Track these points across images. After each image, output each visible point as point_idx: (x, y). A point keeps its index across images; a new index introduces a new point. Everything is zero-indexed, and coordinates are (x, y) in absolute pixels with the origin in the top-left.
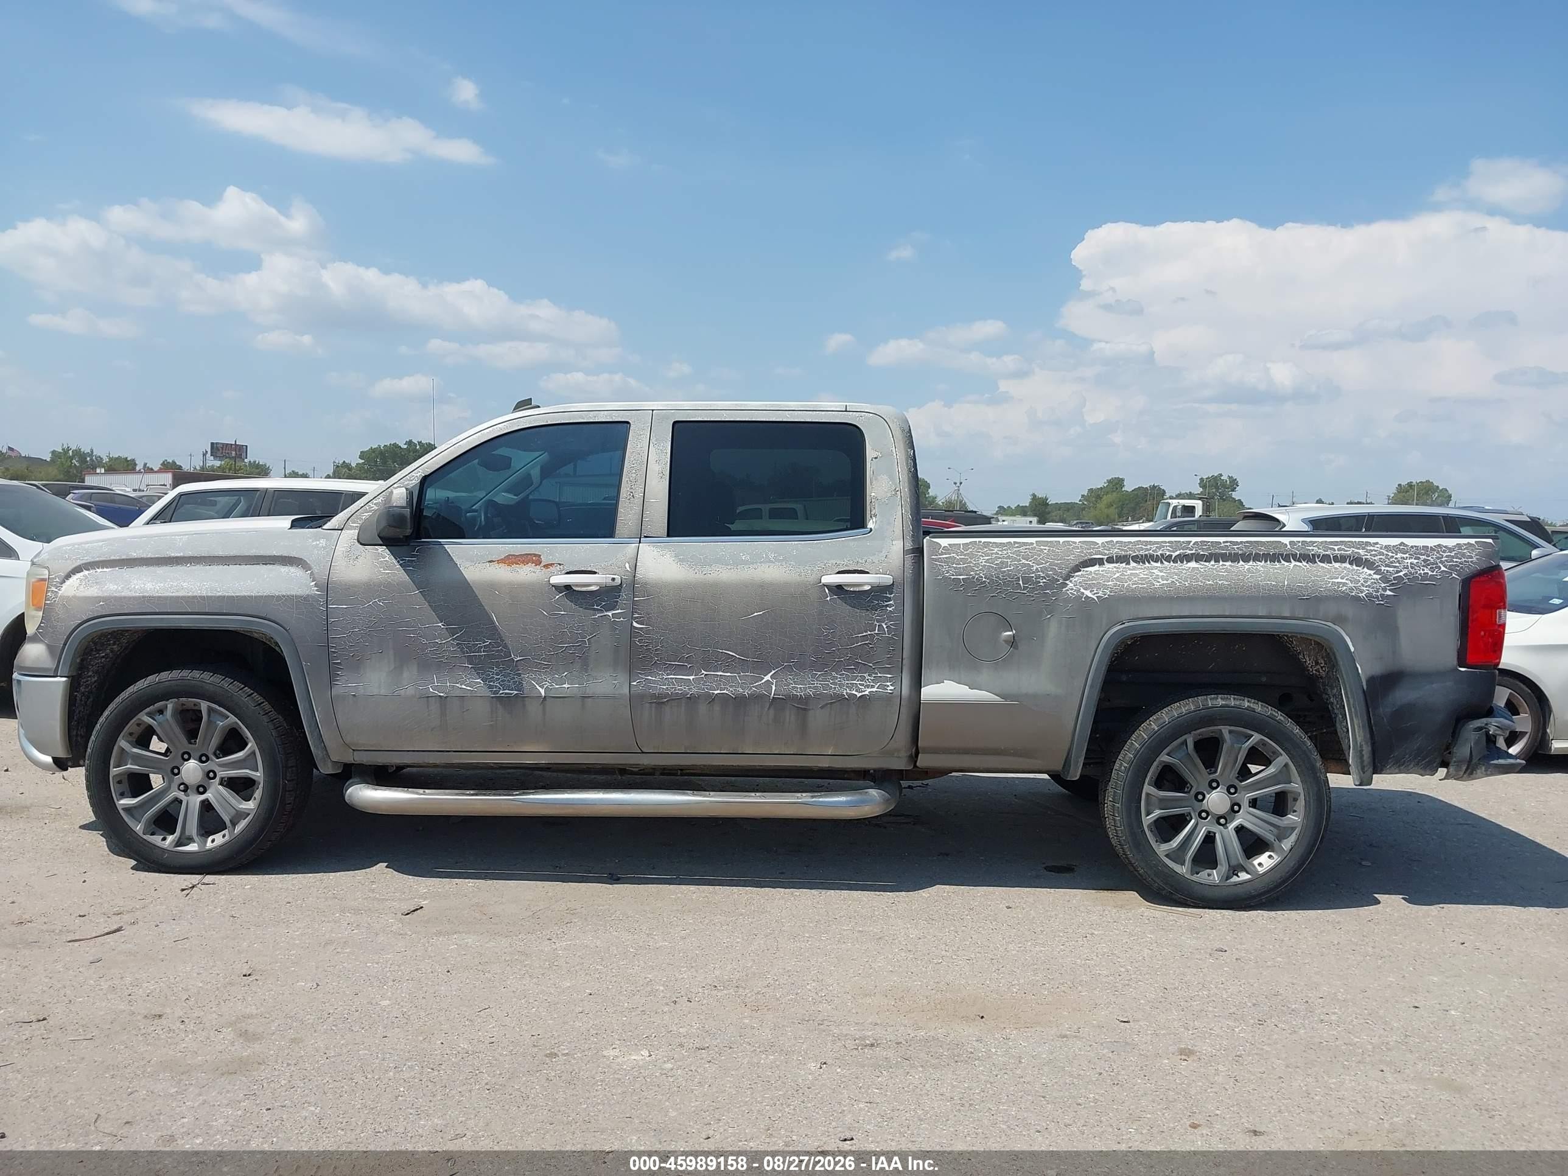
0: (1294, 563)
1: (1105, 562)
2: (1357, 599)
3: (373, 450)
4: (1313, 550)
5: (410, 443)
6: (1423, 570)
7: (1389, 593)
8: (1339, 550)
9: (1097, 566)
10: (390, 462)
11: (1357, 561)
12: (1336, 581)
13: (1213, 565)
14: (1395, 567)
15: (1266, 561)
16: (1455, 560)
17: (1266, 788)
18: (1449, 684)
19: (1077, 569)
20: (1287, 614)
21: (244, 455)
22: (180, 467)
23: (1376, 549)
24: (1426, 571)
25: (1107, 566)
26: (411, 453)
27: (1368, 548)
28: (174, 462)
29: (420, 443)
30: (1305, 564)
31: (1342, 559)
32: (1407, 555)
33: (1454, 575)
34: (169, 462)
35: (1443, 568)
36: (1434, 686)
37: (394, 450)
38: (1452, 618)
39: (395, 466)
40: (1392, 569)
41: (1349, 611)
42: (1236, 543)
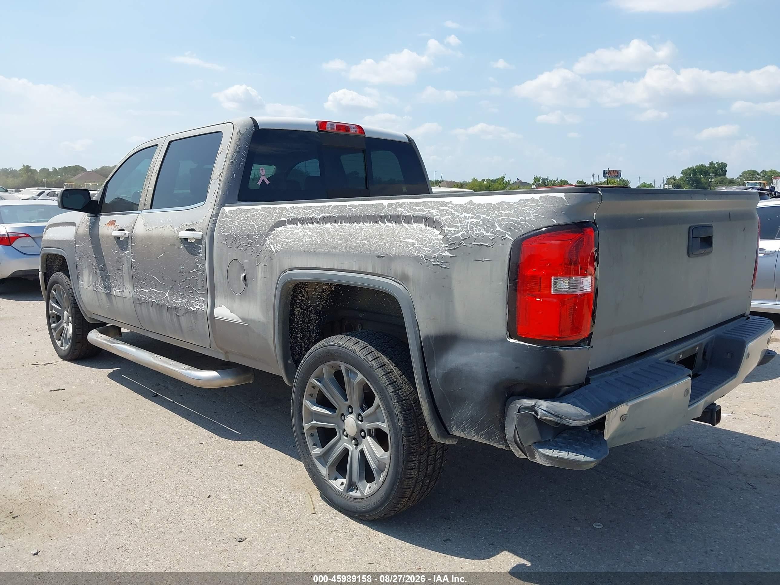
0: (387, 224)
1: (287, 224)
2: (417, 259)
3: (689, 169)
4: (401, 211)
5: (711, 163)
6: (480, 230)
7: (447, 254)
8: (419, 210)
9: (283, 226)
10: (698, 174)
11: (429, 221)
12: (407, 240)
13: (339, 226)
14: (456, 227)
15: (370, 223)
16: (511, 218)
17: (373, 422)
18: (496, 354)
19: (272, 229)
20: (370, 271)
21: (619, 175)
22: (585, 183)
23: (447, 208)
24: (482, 231)
25: (288, 226)
26: (711, 169)
27: (442, 208)
28: (582, 181)
29: (717, 163)
30: (394, 224)
31: (418, 219)
32: (470, 215)
33: (507, 236)
34: (580, 181)
35: (498, 228)
36: (481, 354)
37: (701, 168)
38: (501, 283)
39: (701, 177)
40: (453, 229)
41: (410, 270)
42: (355, 206)
